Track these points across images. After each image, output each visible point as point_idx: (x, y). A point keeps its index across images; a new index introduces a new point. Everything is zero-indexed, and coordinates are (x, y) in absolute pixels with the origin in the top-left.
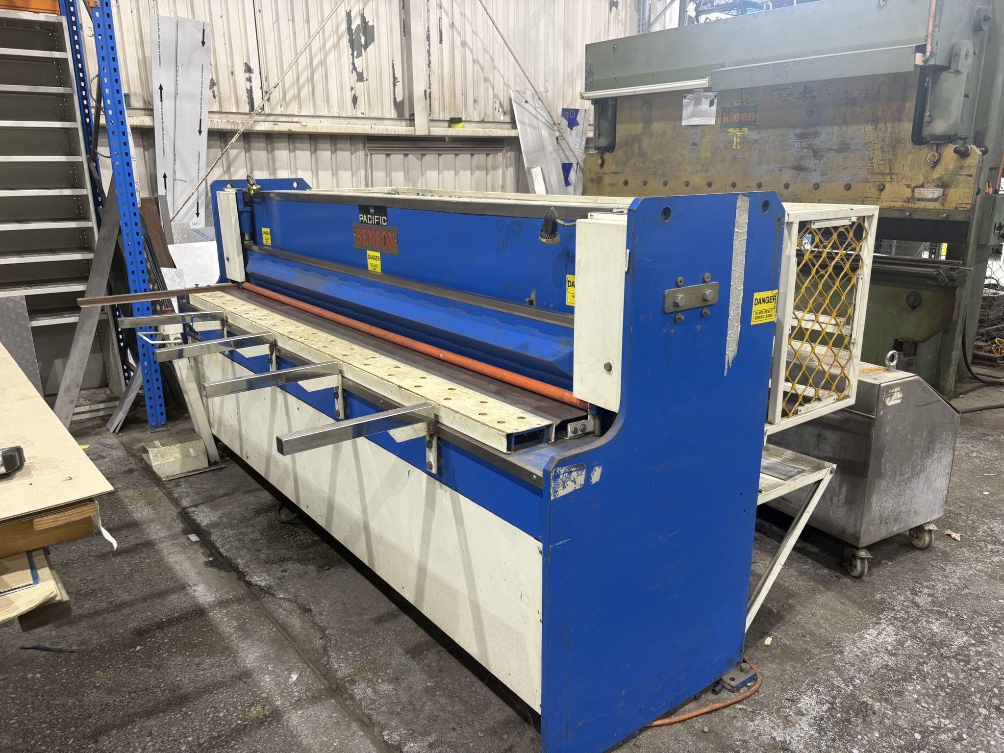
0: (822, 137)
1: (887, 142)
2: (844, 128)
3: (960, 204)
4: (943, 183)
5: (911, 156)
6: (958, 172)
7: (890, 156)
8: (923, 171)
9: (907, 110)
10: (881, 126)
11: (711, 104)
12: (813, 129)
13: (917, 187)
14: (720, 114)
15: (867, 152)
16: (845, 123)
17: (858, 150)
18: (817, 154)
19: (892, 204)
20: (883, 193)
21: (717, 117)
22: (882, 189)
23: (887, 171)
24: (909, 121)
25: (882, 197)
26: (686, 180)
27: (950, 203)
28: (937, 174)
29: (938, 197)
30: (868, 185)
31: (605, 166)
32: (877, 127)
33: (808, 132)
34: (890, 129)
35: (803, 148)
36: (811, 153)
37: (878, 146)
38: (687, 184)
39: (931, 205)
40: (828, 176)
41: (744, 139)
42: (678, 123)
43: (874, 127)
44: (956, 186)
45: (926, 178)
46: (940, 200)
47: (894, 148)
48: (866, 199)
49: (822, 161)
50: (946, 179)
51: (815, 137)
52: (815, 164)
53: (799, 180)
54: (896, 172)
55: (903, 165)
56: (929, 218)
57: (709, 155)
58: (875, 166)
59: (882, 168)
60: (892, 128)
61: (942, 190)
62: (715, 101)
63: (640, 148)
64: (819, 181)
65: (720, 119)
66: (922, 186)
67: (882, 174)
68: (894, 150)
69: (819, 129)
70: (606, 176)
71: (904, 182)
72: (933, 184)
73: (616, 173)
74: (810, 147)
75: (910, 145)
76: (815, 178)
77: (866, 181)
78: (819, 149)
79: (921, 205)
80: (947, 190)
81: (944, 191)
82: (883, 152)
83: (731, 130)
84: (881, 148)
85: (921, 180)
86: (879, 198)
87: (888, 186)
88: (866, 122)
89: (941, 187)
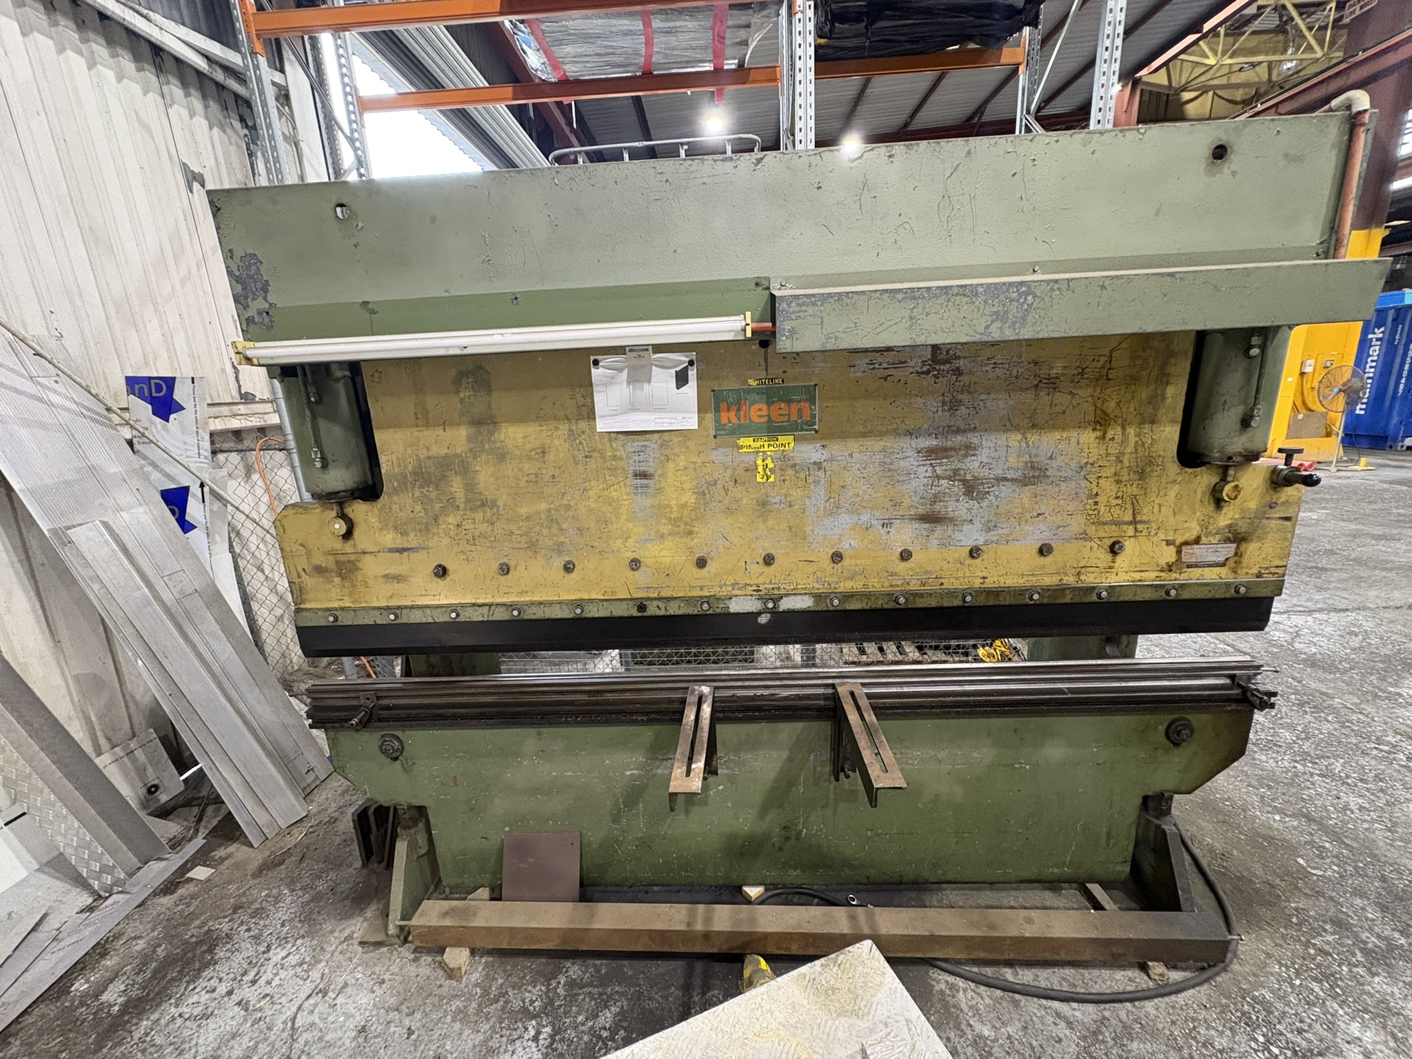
0: (984, 455)
1: (1126, 463)
2: (1033, 437)
3: (1267, 568)
4: (1236, 533)
5: (1176, 487)
6: (1265, 513)
7: (1134, 490)
8: (1198, 514)
9: (1169, 401)
10: (1114, 431)
11: (682, 379)
12: (959, 439)
13: (1186, 543)
14: (711, 402)
15: (1084, 483)
16: (1034, 426)
17: (1066, 479)
18: (972, 488)
19: (1137, 576)
20: (1119, 559)
21: (701, 410)
22: (1114, 549)
23: (1128, 517)
24: (1173, 422)
25: (1116, 565)
27: (1248, 567)
28: (1225, 518)
29: (1227, 559)
30: (1088, 544)
31: (356, 534)
32: (1105, 434)
33: (949, 444)
34: (1133, 439)
35: (939, 477)
36: (958, 488)
37: (1109, 471)
38: (635, 564)
39: (1211, 575)
40: (1000, 531)
41: (785, 463)
42: (583, 425)
43: (1098, 434)
44: (1260, 538)
45: (1204, 526)
46: (1231, 563)
47: (1142, 474)
48: (1083, 570)
49: (984, 504)
50: (1243, 527)
51: (965, 456)
52: (969, 510)
53: (935, 542)
54: (1144, 518)
55: (1160, 505)
56: (1210, 596)
57: (690, 498)
58: (1103, 509)
59: (1117, 512)
60: (1138, 435)
61: (1234, 546)
62: (692, 373)
63: (470, 487)
64: (981, 542)
65: (710, 416)
66: (1197, 541)
67: (1118, 524)
68: (1140, 479)
69: (974, 439)
70: (368, 558)
71: (1162, 536)
72: (1218, 537)
73: (401, 551)
74: (954, 475)
75: (1173, 467)
76: (972, 535)
77: (1084, 537)
78: (976, 478)
79: (1194, 576)
80: (1243, 546)
81: (1238, 548)
82: (1118, 482)
83: (743, 441)
84: (1116, 474)
85: (1194, 530)
86: (1111, 568)
87: (1129, 544)
88: (1081, 425)
89: (1234, 542)
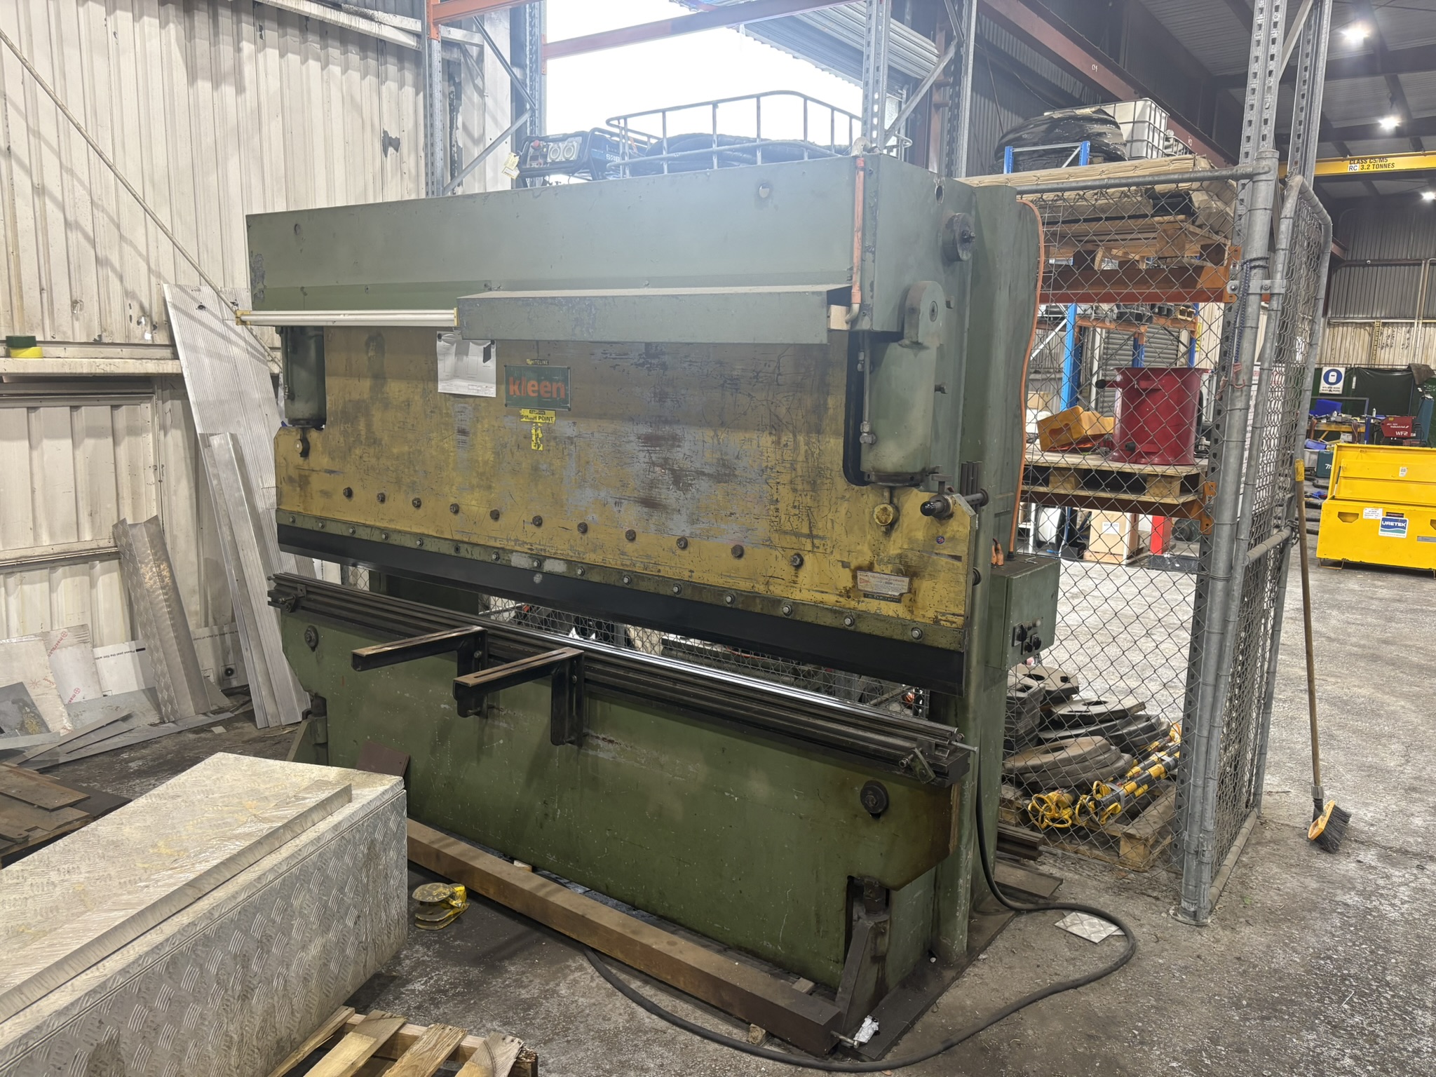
0: (686, 447)
1: (799, 470)
2: (723, 436)
3: (943, 614)
4: (907, 566)
5: (846, 504)
6: (933, 547)
7: (808, 501)
8: (869, 537)
9: (831, 412)
10: (787, 438)
11: (487, 357)
12: (667, 429)
13: (860, 568)
14: (505, 376)
15: (765, 487)
16: (722, 424)
17: (751, 481)
18: (679, 479)
19: (819, 597)
20: (803, 573)
21: (498, 383)
22: (798, 563)
23: (805, 530)
24: (836, 433)
25: (800, 579)
26: (453, 500)
27: (923, 608)
28: (896, 545)
29: (901, 595)
30: (775, 553)
31: (312, 455)
32: (779, 439)
33: (660, 433)
34: (803, 448)
35: (654, 464)
36: (668, 478)
37: (785, 478)
38: (456, 509)
39: (889, 609)
40: (702, 526)
41: (550, 434)
42: (431, 385)
43: (774, 438)
44: (932, 576)
45: (876, 553)
46: (906, 599)
47: (814, 486)
48: (771, 580)
49: (689, 496)
50: (913, 558)
51: (673, 446)
52: (678, 499)
53: (653, 527)
54: (821, 534)
55: (832, 521)
56: (887, 634)
57: (490, 456)
58: (783, 517)
59: (795, 522)
60: (807, 444)
61: (907, 580)
62: (493, 350)
63: (369, 426)
64: (687, 534)
65: (503, 387)
66: (870, 568)
67: (797, 535)
68: (813, 490)
69: (678, 430)
70: (315, 475)
71: (837, 556)
72: (890, 567)
73: (331, 472)
74: (665, 464)
75: (841, 483)
76: (680, 526)
77: (769, 544)
78: (681, 469)
79: (872, 606)
80: (916, 583)
81: (911, 583)
82: (795, 490)
83: (525, 412)
84: (791, 482)
85: (866, 557)
86: (795, 582)
87: (808, 559)
88: (760, 428)
89: (905, 575)
